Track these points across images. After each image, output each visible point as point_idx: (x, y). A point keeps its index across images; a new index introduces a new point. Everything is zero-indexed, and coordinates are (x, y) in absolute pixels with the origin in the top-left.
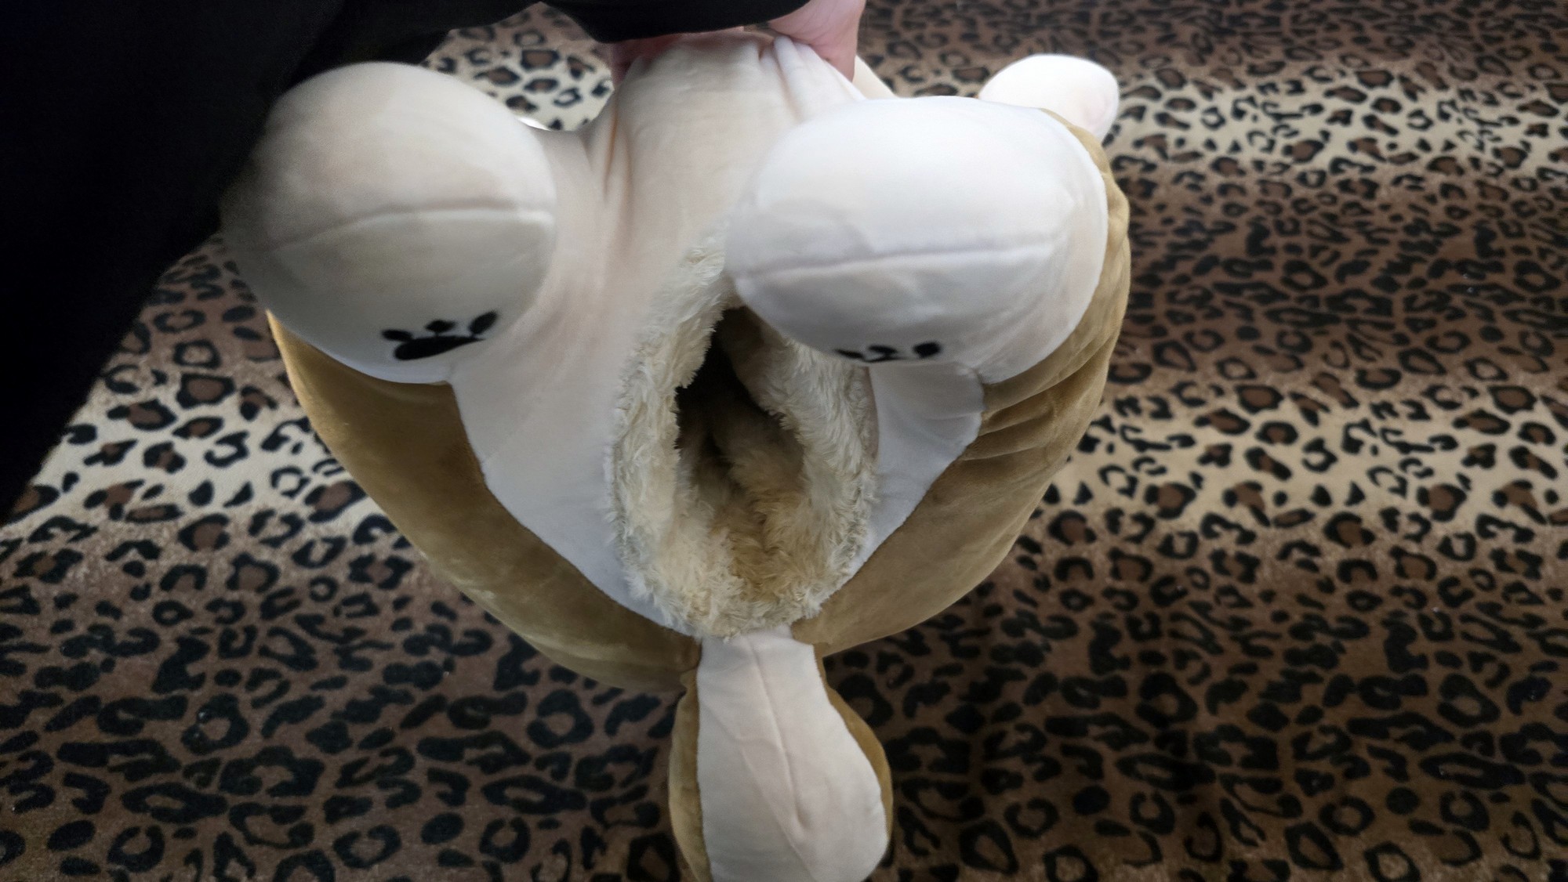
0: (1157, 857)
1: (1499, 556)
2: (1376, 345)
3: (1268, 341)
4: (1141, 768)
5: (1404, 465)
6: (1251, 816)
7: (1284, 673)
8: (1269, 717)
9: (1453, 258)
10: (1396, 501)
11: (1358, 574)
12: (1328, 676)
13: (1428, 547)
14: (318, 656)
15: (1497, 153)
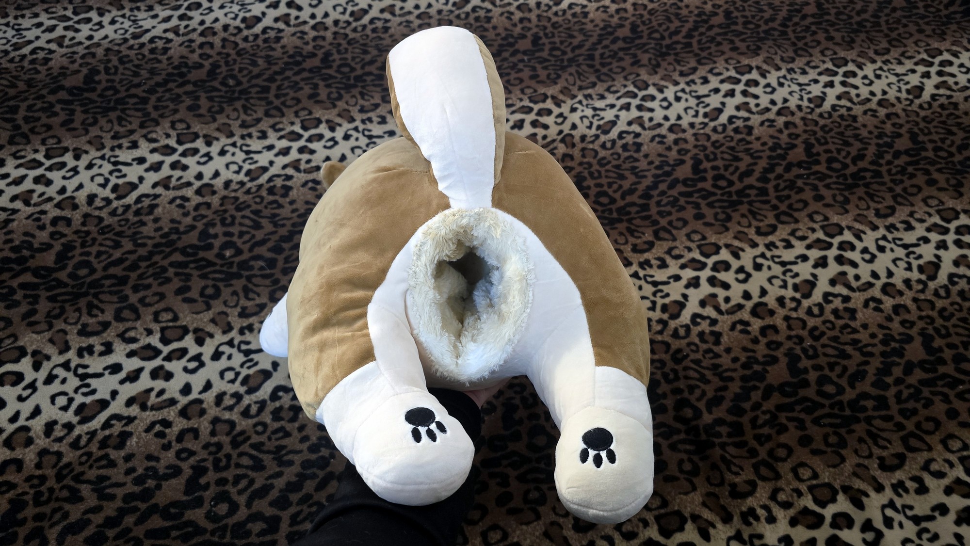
0: (694, 489)
1: (835, 312)
2: (762, 212)
3: (710, 219)
4: (681, 447)
5: (784, 273)
6: (735, 461)
7: (741, 388)
8: (736, 410)
9: (795, 161)
10: (783, 292)
11: (769, 332)
12: (762, 386)
13: (801, 313)
14: (265, 463)
15: (810, 100)
